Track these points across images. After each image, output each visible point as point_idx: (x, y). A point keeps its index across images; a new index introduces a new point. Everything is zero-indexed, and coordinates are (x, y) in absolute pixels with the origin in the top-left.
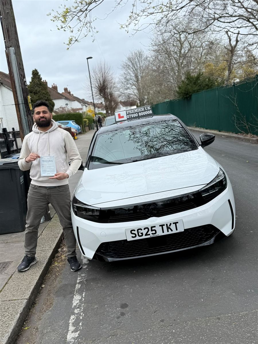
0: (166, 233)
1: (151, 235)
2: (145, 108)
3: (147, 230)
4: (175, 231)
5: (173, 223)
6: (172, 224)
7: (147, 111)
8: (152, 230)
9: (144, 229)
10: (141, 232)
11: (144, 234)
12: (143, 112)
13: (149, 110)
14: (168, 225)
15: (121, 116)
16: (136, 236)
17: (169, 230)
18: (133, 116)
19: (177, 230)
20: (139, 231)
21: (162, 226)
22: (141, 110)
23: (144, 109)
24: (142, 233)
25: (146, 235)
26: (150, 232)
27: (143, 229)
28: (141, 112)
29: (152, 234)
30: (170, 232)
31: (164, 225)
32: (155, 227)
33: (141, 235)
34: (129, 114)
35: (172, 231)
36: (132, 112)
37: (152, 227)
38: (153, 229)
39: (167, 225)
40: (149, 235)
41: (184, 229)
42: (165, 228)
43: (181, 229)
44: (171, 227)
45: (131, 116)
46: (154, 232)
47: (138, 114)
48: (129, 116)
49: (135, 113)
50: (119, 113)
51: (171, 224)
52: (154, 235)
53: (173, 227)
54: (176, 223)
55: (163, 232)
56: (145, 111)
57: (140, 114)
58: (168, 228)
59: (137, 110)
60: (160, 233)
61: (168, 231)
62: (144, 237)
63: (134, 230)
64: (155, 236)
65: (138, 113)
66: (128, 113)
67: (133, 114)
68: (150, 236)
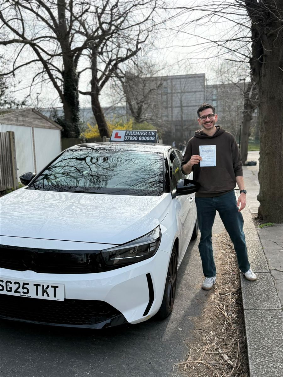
0: (40, 297)
1: (22, 294)
2: (149, 132)
3: (17, 285)
4: (51, 298)
5: (52, 287)
6: (50, 287)
7: (150, 136)
8: (24, 288)
9: (15, 283)
10: (10, 286)
11: (14, 290)
12: (144, 136)
13: (152, 136)
14: (45, 287)
15: (118, 135)
16: (3, 290)
17: (45, 294)
18: (131, 138)
19: (55, 296)
20: (8, 284)
21: (37, 286)
22: (144, 133)
23: (148, 134)
24: (11, 288)
25: (16, 291)
26: (21, 290)
27: (13, 283)
28: (142, 136)
29: (23, 292)
30: (46, 297)
31: (40, 285)
32: (28, 284)
33: (10, 290)
34: (128, 135)
35: (48, 296)
36: (132, 134)
37: (24, 284)
38: (25, 286)
39: (43, 286)
40: (19, 292)
41: (65, 299)
42: (40, 289)
43: (60, 297)
44: (48, 291)
45: (129, 138)
46: (26, 291)
47: (138, 138)
48: (128, 138)
49: (135, 136)
50: (117, 132)
51: (48, 286)
52: (25, 295)
53: (50, 291)
54: (55, 287)
55: (37, 294)
56: (148, 136)
57: (140, 138)
58: (44, 291)
59: (139, 132)
60: (32, 294)
61: (43, 295)
62: (12, 293)
63: (3, 282)
64: (26, 297)
65: (138, 136)
66: (127, 133)
67: (132, 136)
68: (20, 294)
